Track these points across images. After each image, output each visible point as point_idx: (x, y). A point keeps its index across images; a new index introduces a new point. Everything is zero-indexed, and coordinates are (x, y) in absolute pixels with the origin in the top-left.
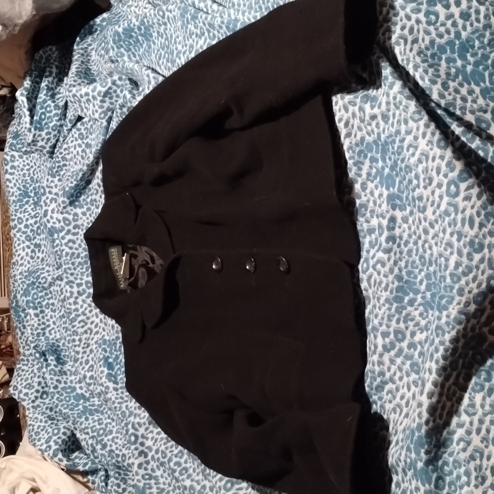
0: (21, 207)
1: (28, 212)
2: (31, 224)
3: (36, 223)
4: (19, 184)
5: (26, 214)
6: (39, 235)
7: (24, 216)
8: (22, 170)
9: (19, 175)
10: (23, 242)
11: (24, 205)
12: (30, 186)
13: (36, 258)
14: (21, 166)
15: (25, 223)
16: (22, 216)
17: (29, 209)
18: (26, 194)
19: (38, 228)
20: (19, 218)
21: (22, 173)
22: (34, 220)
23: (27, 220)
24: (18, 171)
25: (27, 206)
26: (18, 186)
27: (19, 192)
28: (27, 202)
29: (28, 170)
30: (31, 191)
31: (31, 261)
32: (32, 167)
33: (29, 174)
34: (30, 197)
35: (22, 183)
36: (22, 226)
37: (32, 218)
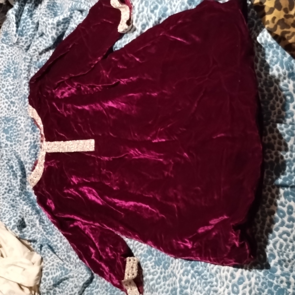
0: (5, 77)
1: (9, 81)
2: (10, 89)
3: (13, 89)
4: (5, 64)
5: (8, 83)
6: (15, 96)
7: (6, 84)
8: (8, 55)
9: (6, 58)
10: (4, 99)
11: (7, 77)
12: (12, 66)
13: (11, 110)
14: (7, 53)
15: (6, 88)
16: (5, 83)
17: (10, 80)
18: (9, 71)
19: (14, 92)
20: (3, 85)
21: (7, 57)
22: (12, 87)
23: (8, 86)
24: (5, 56)
25: (8, 78)
26: (4, 65)
27: (4, 69)
28: (9, 76)
29: (11, 56)
30: (12, 69)
31: (7, 111)
32: (14, 55)
33: (12, 59)
34: (11, 72)
35: (7, 63)
36: (4, 90)
37: (11, 85)
